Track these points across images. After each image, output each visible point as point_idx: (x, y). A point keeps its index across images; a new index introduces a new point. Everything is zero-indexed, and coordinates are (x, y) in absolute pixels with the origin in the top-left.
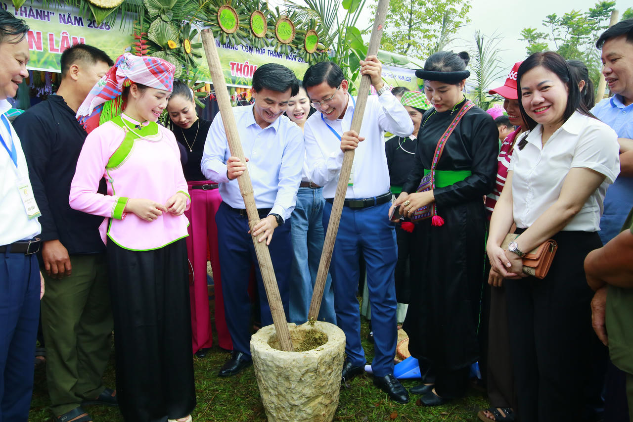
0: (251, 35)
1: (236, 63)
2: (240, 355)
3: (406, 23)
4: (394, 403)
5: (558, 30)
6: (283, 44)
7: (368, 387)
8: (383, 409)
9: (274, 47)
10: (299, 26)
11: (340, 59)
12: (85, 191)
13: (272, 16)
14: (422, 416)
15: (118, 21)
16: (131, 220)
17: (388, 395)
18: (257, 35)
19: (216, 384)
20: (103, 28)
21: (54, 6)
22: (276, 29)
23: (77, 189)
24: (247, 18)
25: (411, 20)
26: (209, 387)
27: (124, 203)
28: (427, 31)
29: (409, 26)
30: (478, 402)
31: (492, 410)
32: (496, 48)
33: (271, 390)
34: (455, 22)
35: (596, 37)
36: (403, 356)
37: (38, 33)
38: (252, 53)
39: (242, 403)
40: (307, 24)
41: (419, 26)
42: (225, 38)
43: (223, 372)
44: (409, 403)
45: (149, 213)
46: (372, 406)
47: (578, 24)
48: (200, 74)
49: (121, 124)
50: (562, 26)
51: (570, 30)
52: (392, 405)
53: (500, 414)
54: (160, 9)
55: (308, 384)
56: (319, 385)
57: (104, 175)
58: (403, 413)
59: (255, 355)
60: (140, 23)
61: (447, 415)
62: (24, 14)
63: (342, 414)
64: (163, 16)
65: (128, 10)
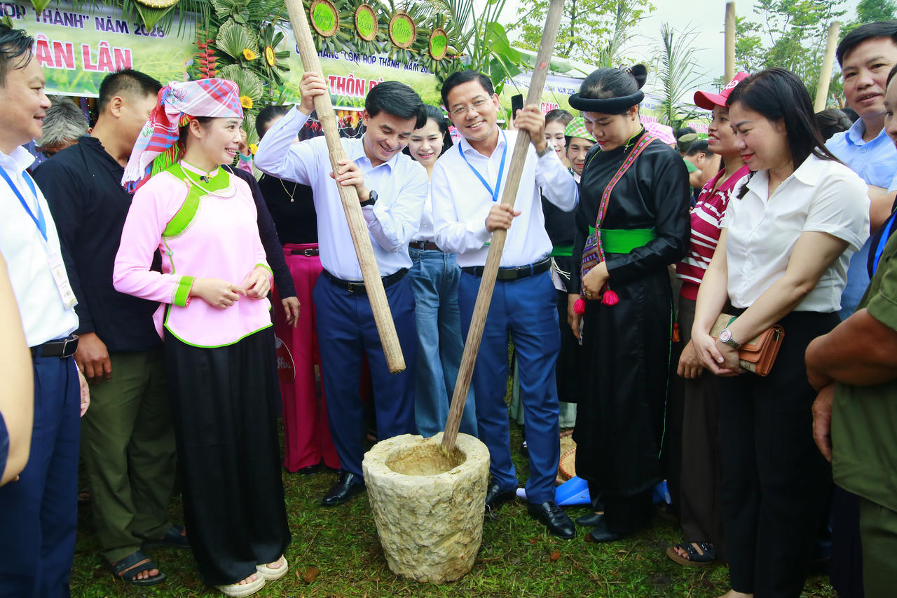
0: (357, 37)
1: (337, 76)
2: (351, 477)
3: (568, 13)
4: (556, 540)
5: (774, 19)
6: (400, 48)
7: (521, 516)
8: (541, 546)
9: (388, 53)
10: (421, 24)
11: (478, 67)
12: (135, 268)
13: (385, 11)
14: (592, 555)
15: (175, 25)
16: (198, 308)
17: (548, 529)
18: (364, 37)
19: (319, 516)
20: (155, 36)
21: (88, 8)
22: (390, 29)
23: (125, 266)
24: (351, 14)
25: (574, 8)
26: (309, 521)
27: (189, 285)
28: (597, 23)
29: (571, 17)
30: (667, 536)
31: (686, 546)
32: (690, 47)
33: (391, 527)
34: (634, 11)
35: (826, 28)
36: (568, 475)
37: (68, 46)
38: (358, 62)
39: (353, 543)
40: (432, 20)
41: (585, 18)
42: (320, 44)
43: (328, 500)
44: (576, 538)
45: (222, 298)
46: (526, 543)
47: (801, 9)
48: (289, 93)
49: (181, 176)
50: (780, 13)
51: (791, 18)
52: (552, 542)
53: (695, 552)
54: (231, 6)
55: (440, 518)
56: (455, 518)
57: (160, 245)
58: (567, 553)
59: (369, 481)
60: (204, 26)
61: (625, 554)
62: (48, 19)
63: (486, 555)
64: (236, 16)
65: (189, 10)
